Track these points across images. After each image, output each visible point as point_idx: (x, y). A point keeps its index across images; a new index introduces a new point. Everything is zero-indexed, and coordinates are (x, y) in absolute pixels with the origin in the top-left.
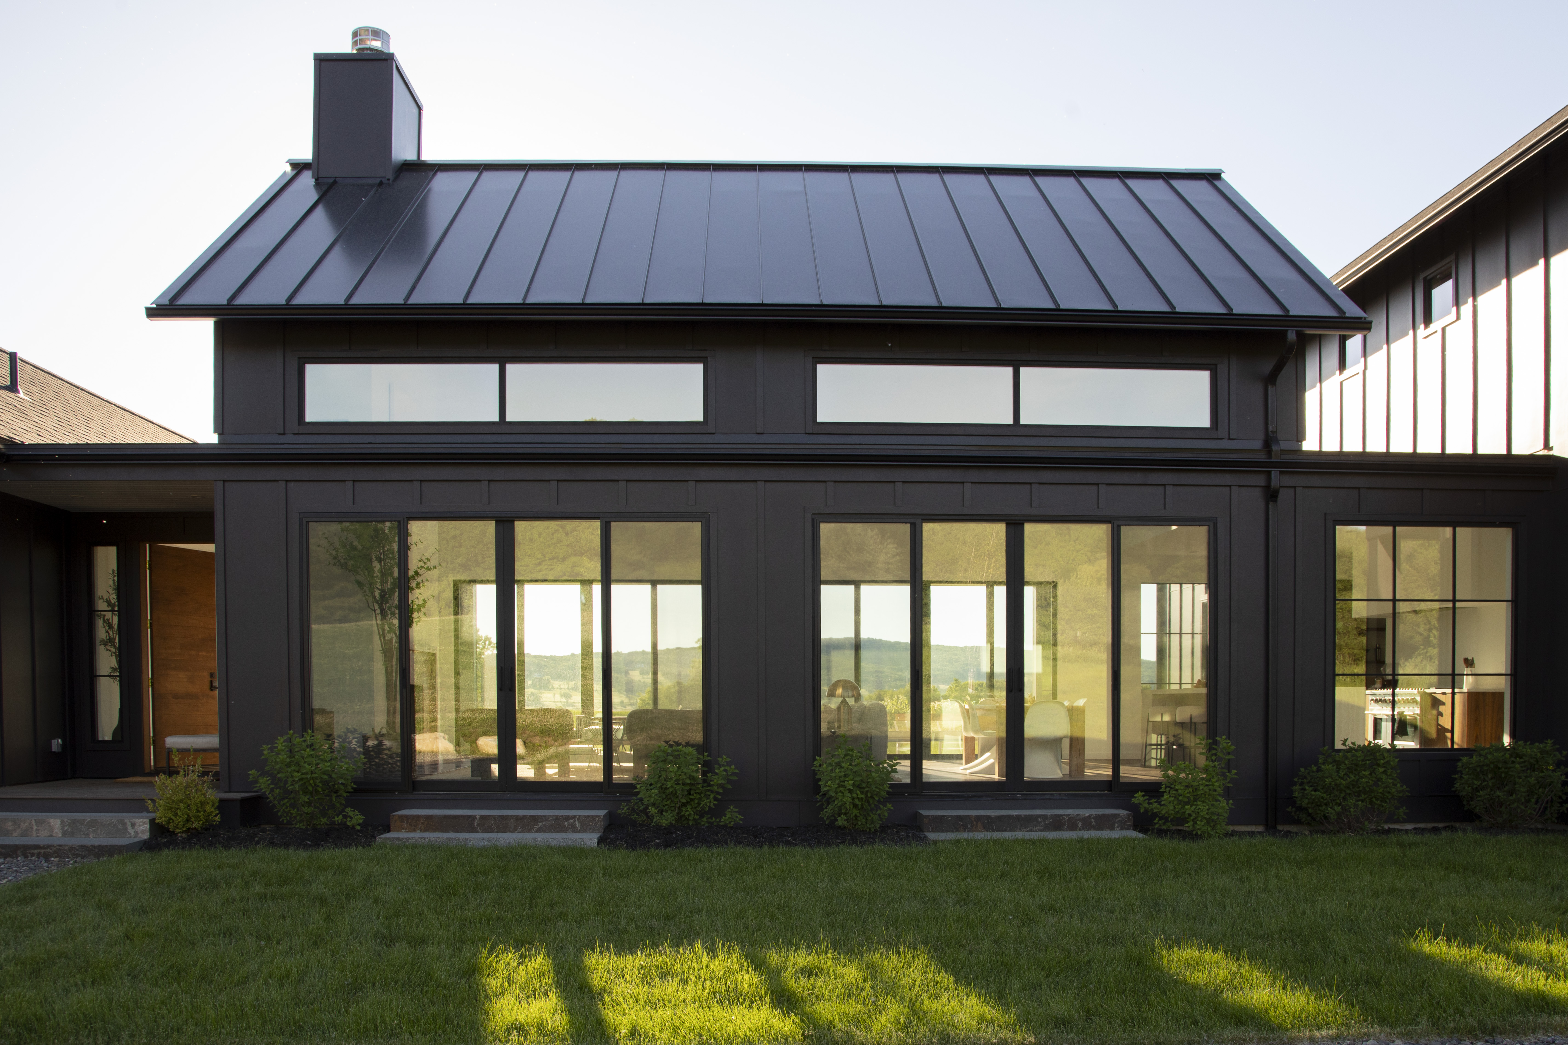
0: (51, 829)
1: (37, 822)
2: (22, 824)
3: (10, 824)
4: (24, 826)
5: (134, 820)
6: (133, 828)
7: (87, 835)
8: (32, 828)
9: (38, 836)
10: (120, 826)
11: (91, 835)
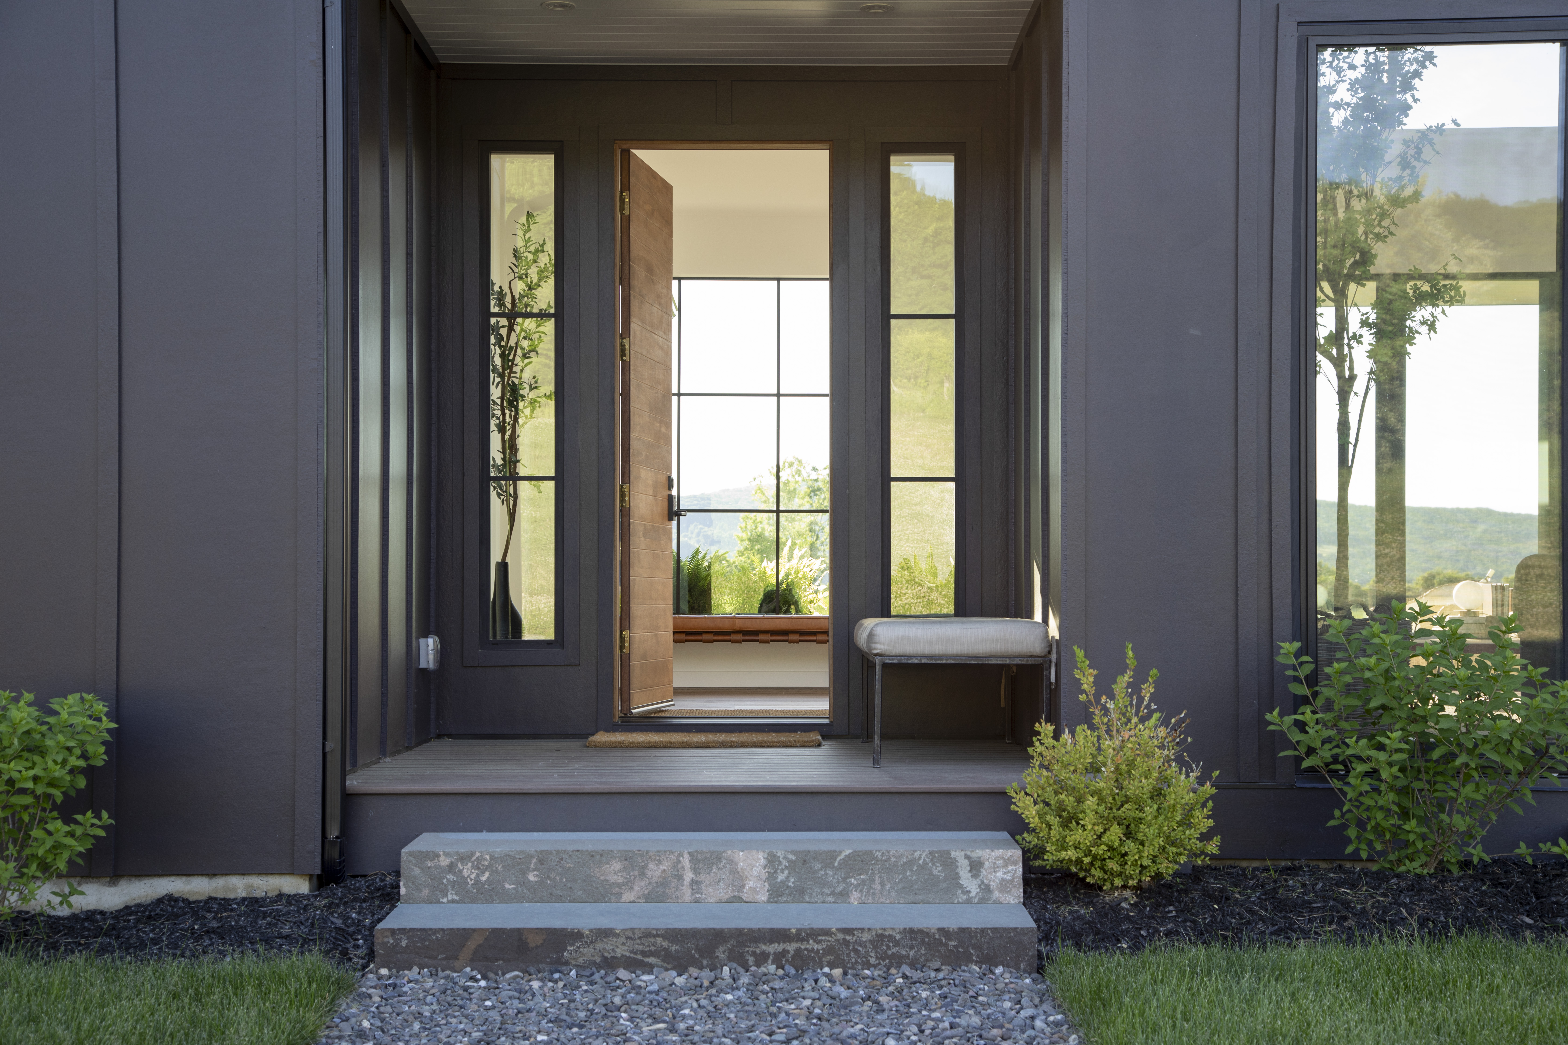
0: (738, 878)
1: (695, 859)
2: (651, 866)
3: (616, 866)
4: (655, 871)
5: (978, 853)
6: (975, 876)
7: (844, 895)
8: (680, 878)
9: (697, 901)
10: (937, 870)
11: (855, 896)
